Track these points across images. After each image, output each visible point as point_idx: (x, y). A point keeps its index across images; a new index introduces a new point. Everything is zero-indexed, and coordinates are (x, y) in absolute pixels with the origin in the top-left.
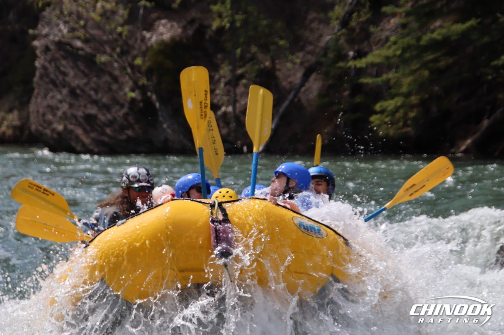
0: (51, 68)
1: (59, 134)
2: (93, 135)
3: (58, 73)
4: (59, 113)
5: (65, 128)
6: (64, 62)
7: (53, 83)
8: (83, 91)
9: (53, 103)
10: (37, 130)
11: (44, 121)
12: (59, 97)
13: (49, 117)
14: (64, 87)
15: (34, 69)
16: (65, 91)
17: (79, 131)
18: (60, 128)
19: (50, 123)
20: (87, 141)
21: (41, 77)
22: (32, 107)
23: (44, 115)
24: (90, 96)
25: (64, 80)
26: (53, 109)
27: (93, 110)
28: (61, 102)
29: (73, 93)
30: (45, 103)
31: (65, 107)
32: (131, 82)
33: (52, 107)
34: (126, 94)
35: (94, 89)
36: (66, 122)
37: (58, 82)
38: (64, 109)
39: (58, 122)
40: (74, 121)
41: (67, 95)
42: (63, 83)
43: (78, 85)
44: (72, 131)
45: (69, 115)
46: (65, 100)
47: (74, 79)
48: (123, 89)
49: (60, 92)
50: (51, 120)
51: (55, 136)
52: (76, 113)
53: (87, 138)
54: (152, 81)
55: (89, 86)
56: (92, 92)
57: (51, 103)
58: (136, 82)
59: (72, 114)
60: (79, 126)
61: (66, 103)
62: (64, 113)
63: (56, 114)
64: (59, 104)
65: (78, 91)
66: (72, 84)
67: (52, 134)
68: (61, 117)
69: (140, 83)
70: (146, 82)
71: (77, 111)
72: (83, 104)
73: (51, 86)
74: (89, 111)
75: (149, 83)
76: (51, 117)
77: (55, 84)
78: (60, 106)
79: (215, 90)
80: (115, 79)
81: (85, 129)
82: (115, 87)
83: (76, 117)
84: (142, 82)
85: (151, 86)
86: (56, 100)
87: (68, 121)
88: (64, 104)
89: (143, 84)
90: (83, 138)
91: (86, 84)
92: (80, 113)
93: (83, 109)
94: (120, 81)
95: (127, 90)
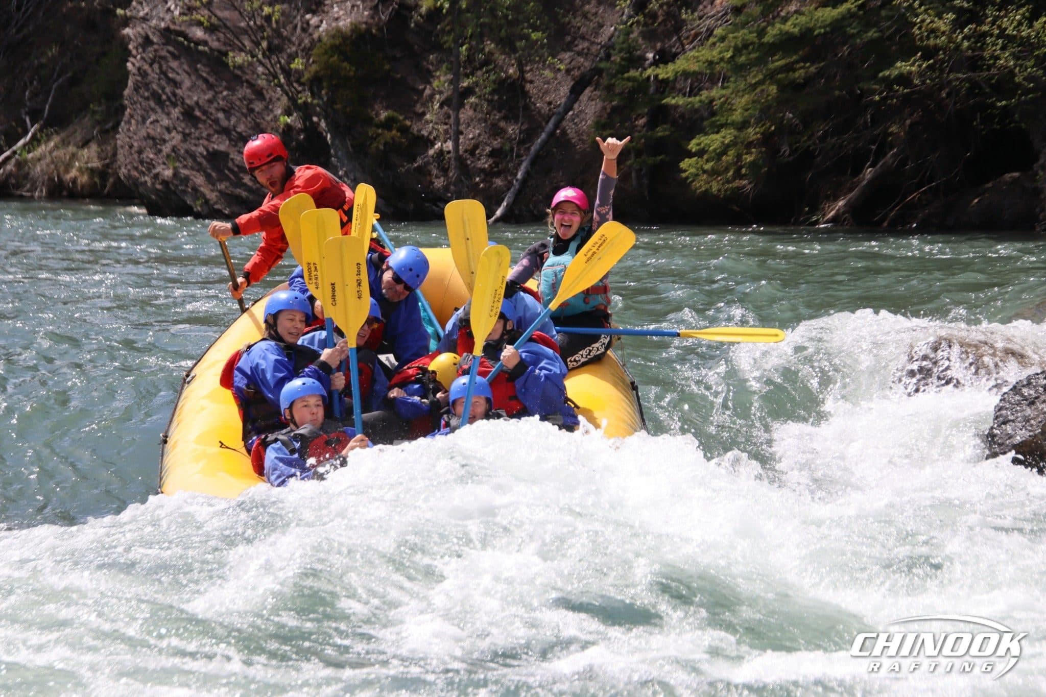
0: (153, 74)
1: (165, 183)
2: (222, 186)
3: (163, 83)
4: (166, 149)
5: (176, 174)
6: (174, 64)
7: (156, 97)
8: (205, 112)
9: (157, 131)
10: (129, 177)
11: (142, 162)
12: (166, 122)
13: (150, 154)
14: (175, 105)
15: (127, 74)
16: (176, 112)
17: (199, 180)
18: (168, 173)
19: (151, 165)
20: (212, 196)
21: (136, 89)
22: (121, 138)
23: (140, 152)
24: (216, 121)
25: (175, 95)
26: (155, 142)
27: (221, 144)
28: (168, 130)
29: (188, 115)
30: (143, 133)
31: (176, 138)
32: (285, 99)
33: (153, 139)
34: (276, 119)
35: (223, 110)
36: (177, 164)
37: (164, 97)
38: (174, 142)
39: (164, 164)
40: (190, 162)
41: (178, 119)
42: (173, 99)
43: (197, 103)
44: (187, 179)
45: (182, 151)
46: (175, 128)
47: (190, 93)
48: (272, 111)
49: (168, 114)
50: (152, 160)
51: (159, 187)
52: (193, 148)
53: (212, 191)
54: (320, 98)
55: (215, 105)
56: (221, 115)
57: (151, 131)
58: (293, 100)
59: (187, 151)
60: (198, 171)
61: (178, 132)
62: (174, 149)
63: (160, 151)
64: (166, 133)
65: (198, 113)
66: (188, 101)
67: (153, 184)
68: (168, 156)
69: (300, 101)
70: (309, 100)
71: (196, 145)
72: (204, 134)
73: (152, 104)
74: (216, 147)
75: (315, 102)
76: (152, 156)
77: (160, 102)
78: (167, 137)
79: (424, 114)
80: (259, 94)
81: (208, 177)
82: (258, 106)
83: (193, 156)
84: (304, 99)
85: (318, 105)
86: (161, 126)
87: (181, 162)
88: (174, 133)
89: (305, 103)
90: (205, 190)
91: (210, 101)
92: (201, 149)
93: (205, 143)
94: (267, 97)
95: (279, 112)
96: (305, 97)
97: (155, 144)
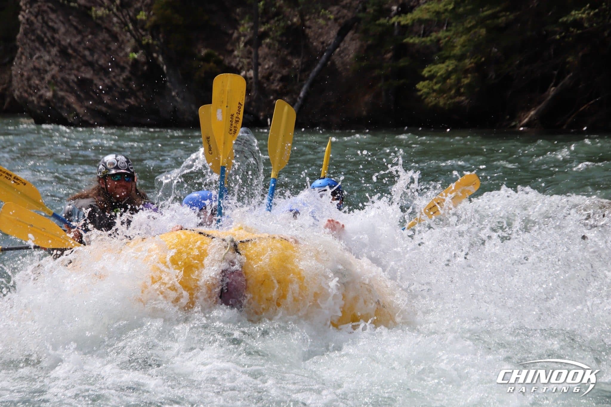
0: (38, 23)
1: (47, 101)
2: (88, 104)
3: (45, 29)
4: (48, 77)
5: (55, 95)
6: (53, 16)
7: (40, 40)
8: (75, 50)
9: (41, 64)
10: (21, 97)
11: (30, 87)
12: (47, 58)
14: (53, 45)
15: (18, 23)
16: (54, 51)
17: (72, 99)
18: (49, 94)
19: (37, 88)
20: (81, 111)
21: (26, 34)
22: (15, 69)
23: (29, 79)
24: (84, 57)
25: (53, 38)
26: (40, 72)
27: (88, 74)
28: (49, 63)
29: (63, 52)
30: (31, 65)
31: (54, 69)
32: (133, 41)
33: (38, 70)
34: (127, 55)
35: (89, 49)
36: (55, 88)
37: (46, 40)
38: (53, 72)
39: (46, 87)
40: (65, 87)
41: (56, 55)
42: (52, 41)
43: (70, 44)
44: (63, 98)
45: (59, 79)
46: (54, 62)
47: (65, 37)
48: (124, 49)
49: (49, 52)
50: (37, 85)
51: (42, 104)
52: (67, 76)
53: (81, 107)
54: (159, 40)
55: (83, 45)
56: (87, 53)
57: (37, 65)
58: (138, 41)
59: (63, 79)
60: (71, 93)
61: (56, 65)
62: (53, 77)
63: (43, 79)
64: (48, 66)
65: (70, 51)
66: (63, 43)
67: (39, 102)
68: (49, 82)
69: (144, 42)
70: (150, 41)
71: (69, 74)
72: (75, 66)
73: (37, 45)
74: (83, 75)
75: (155, 42)
76: (37, 82)
77: (42, 43)
78: (48, 68)
79: (233, 51)
80: (115, 37)
81: (78, 97)
82: (114, 46)
83: (66, 81)
84: (146, 41)
85: (157, 45)
86: (44, 61)
87: (58, 86)
88: (53, 66)
89: (148, 44)
90: (76, 106)
91: (79, 43)
92: (73, 77)
93: (76, 72)
94: (120, 39)
95: (128, 50)
96: (148, 39)
97: (40, 73)
